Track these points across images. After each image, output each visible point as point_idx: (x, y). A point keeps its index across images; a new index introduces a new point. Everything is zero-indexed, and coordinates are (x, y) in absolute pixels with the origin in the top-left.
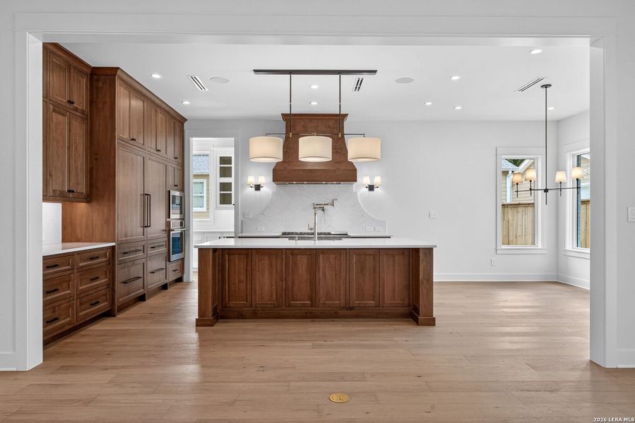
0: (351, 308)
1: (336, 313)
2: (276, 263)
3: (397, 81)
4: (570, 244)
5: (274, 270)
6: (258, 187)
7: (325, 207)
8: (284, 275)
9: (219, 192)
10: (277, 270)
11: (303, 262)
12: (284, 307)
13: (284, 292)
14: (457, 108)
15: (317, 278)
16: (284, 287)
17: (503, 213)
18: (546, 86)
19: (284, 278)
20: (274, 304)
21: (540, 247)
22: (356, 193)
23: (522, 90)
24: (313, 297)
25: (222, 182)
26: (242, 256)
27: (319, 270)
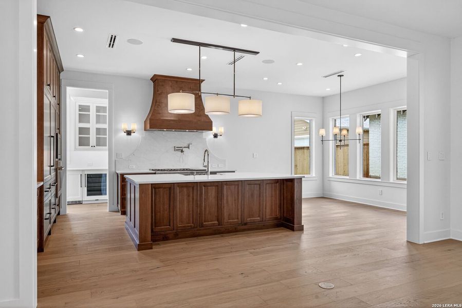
0: (246, 224)
1: (235, 228)
2: (193, 194)
3: (263, 62)
4: (331, 173)
5: (191, 199)
6: (129, 133)
7: (184, 149)
8: (199, 203)
9: (78, 136)
10: (193, 199)
11: (212, 192)
12: (198, 228)
13: (198, 215)
14: (279, 84)
15: (223, 203)
16: (199, 212)
17: (295, 153)
18: (340, 76)
19: (199, 205)
20: (191, 226)
21: (314, 175)
22: (206, 139)
23: (326, 77)
24: (219, 219)
25: (80, 127)
26: (166, 189)
27: (224, 197)
